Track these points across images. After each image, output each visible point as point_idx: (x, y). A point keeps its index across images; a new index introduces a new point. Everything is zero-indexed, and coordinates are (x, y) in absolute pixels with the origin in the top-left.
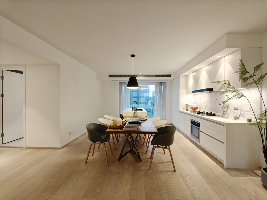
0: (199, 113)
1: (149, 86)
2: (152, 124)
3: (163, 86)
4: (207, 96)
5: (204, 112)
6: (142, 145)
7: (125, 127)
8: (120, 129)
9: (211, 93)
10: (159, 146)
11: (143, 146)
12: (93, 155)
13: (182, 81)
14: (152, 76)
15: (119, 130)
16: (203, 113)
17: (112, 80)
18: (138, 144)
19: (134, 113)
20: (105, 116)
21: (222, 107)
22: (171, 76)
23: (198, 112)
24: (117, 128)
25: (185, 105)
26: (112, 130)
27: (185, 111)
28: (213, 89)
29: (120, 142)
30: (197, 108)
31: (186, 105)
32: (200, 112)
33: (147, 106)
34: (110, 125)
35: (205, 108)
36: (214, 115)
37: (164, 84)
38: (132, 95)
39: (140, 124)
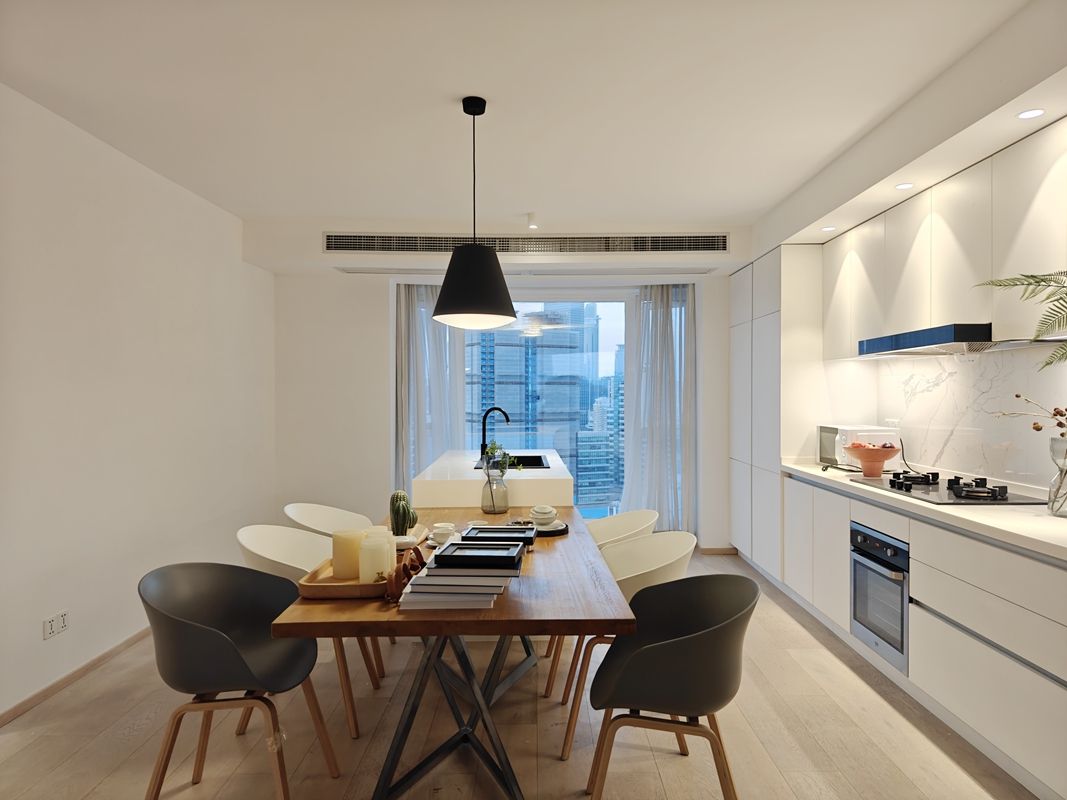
0: (903, 483)
1: (593, 310)
2: (601, 565)
3: (675, 312)
4: (951, 374)
5: (936, 476)
6: (536, 697)
7: (408, 589)
8: (375, 605)
9: (976, 356)
10: (643, 713)
11: (541, 704)
12: (196, 781)
13: (795, 273)
14: (607, 244)
15: (369, 614)
16: (929, 481)
17: (348, 271)
18: (513, 689)
19: (489, 482)
20: (291, 510)
21: (1048, 443)
22: (724, 248)
23: (896, 475)
24: (357, 594)
25: (815, 431)
26: (320, 614)
27: (816, 471)
28: (989, 326)
29: (389, 683)
30: (887, 450)
31: (823, 429)
32: (912, 474)
33: (582, 434)
34: (314, 575)
35: (941, 453)
36: (998, 497)
37: (684, 294)
38: (488, 365)
39: (512, 564)
